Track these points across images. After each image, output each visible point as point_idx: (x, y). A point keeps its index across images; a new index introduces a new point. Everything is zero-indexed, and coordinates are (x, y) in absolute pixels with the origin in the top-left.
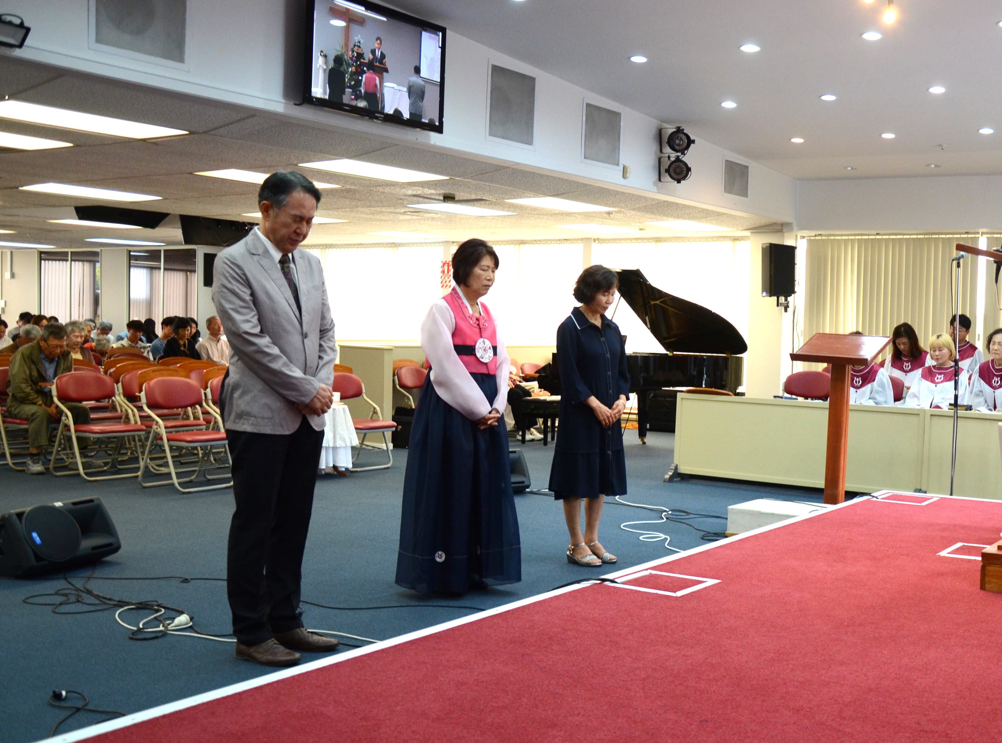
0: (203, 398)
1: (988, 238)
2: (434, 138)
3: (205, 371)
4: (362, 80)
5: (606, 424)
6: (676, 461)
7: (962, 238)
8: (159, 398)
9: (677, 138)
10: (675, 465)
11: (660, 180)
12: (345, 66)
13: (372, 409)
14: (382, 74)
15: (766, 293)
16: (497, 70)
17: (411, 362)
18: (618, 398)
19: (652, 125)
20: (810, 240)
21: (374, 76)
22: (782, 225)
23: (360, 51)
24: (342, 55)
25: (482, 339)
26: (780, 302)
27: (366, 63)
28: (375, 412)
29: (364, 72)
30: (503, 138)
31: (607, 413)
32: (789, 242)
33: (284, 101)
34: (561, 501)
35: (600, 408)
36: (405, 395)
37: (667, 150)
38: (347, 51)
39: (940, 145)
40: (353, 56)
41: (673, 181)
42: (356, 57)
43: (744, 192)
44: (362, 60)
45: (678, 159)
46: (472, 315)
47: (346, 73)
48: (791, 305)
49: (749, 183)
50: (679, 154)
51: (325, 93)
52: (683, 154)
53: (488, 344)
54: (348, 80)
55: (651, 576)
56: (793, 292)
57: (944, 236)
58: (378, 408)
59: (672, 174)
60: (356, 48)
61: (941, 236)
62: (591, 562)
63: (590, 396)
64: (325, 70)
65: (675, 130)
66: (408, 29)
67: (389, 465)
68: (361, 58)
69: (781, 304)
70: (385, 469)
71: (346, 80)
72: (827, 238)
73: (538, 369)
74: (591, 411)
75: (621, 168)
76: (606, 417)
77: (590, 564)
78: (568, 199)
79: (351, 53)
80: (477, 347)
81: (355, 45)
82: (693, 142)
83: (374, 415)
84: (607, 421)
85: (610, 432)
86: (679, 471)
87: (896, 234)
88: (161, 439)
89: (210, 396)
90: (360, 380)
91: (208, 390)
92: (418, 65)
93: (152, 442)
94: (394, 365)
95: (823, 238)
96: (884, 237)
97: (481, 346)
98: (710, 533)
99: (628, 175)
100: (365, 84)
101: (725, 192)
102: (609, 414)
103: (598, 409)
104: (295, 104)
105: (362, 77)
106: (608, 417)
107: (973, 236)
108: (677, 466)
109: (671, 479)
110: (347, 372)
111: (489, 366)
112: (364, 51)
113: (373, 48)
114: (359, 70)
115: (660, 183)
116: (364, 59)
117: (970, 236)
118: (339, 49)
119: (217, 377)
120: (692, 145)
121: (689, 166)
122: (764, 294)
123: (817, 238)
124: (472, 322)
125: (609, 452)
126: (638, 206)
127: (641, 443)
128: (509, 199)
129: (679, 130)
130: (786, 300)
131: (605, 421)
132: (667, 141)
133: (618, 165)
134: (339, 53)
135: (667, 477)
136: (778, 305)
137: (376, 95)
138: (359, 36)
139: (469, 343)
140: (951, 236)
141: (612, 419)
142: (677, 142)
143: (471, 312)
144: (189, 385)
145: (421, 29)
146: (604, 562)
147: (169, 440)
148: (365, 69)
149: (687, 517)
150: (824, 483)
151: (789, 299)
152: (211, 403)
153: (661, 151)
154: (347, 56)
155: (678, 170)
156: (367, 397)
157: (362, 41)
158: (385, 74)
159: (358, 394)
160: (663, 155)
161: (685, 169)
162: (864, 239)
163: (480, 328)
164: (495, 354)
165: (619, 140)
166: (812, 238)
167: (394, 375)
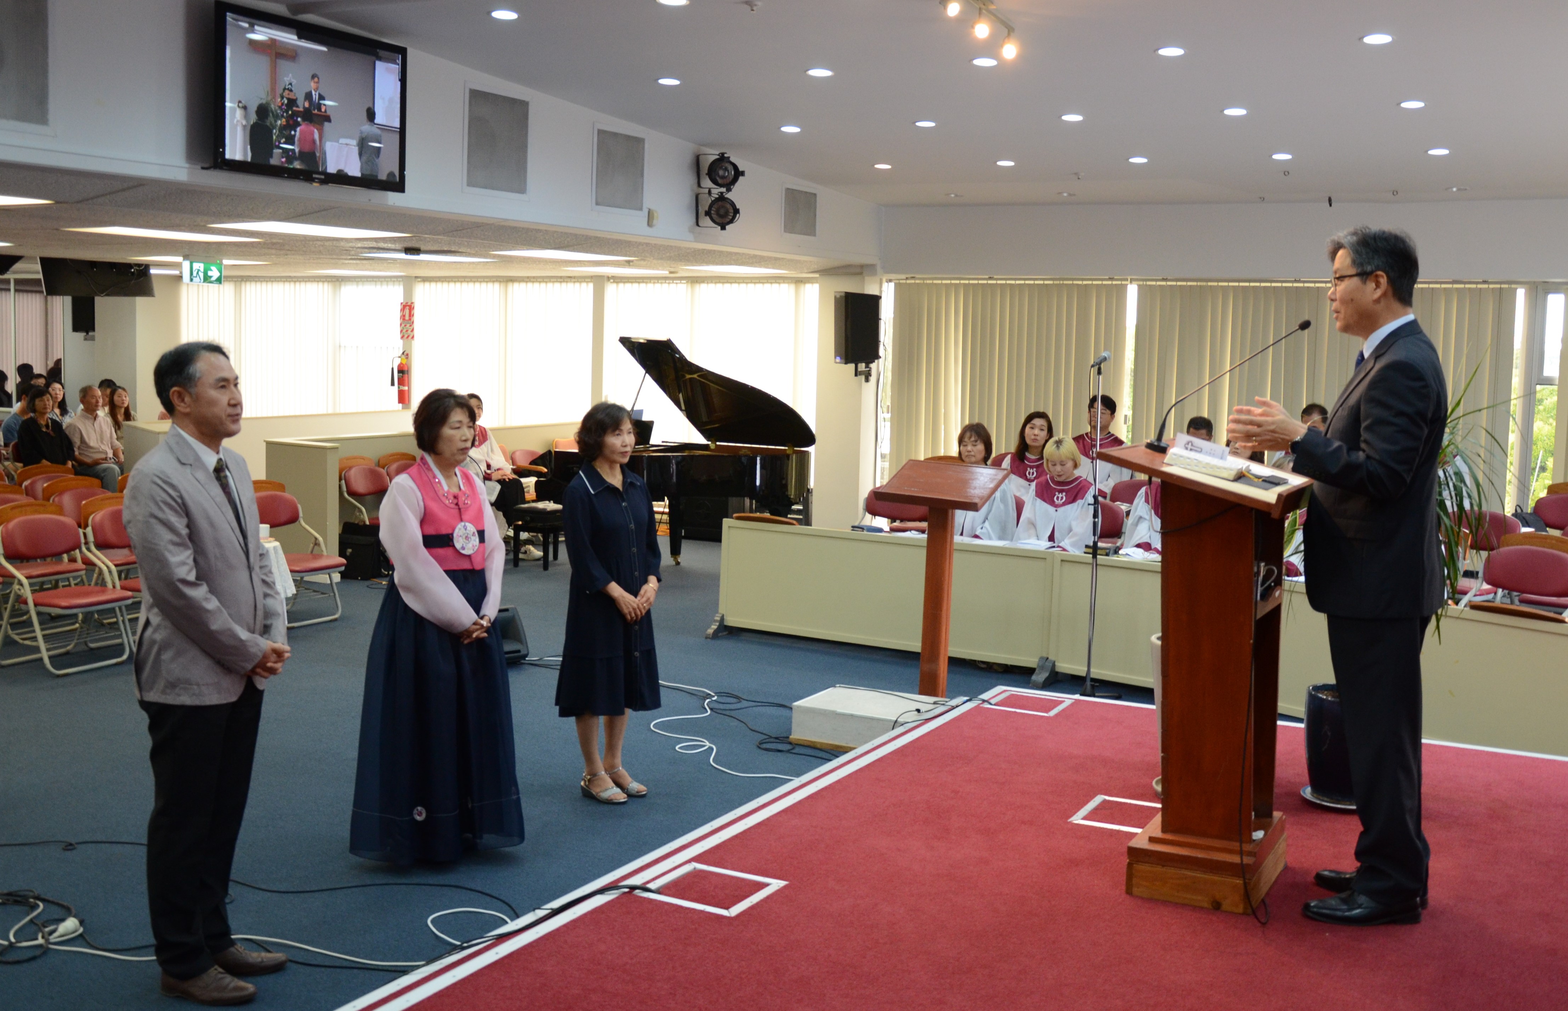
0: (83, 540)
1: (1139, 286)
2: (393, 198)
3: (84, 502)
4: (295, 135)
5: (632, 618)
6: (722, 610)
7: (1105, 285)
8: (22, 547)
9: (721, 168)
10: (721, 616)
11: (698, 225)
12: (271, 119)
13: (313, 540)
14: (322, 125)
15: (841, 359)
16: (477, 96)
17: (363, 458)
18: (646, 581)
19: (687, 150)
20: (900, 283)
21: (312, 128)
22: (862, 266)
23: (292, 96)
24: (268, 104)
25: (463, 524)
26: (859, 370)
27: (301, 112)
28: (316, 543)
29: (298, 124)
30: (485, 187)
31: (633, 604)
32: (871, 289)
33: (187, 165)
34: (573, 719)
35: (623, 597)
36: (356, 507)
37: (707, 183)
38: (274, 97)
39: (1076, 174)
40: (282, 104)
41: (716, 226)
42: (287, 105)
43: (810, 229)
44: (295, 108)
45: (721, 198)
46: (448, 492)
47: (274, 128)
48: (874, 373)
49: (817, 216)
50: (723, 190)
51: (245, 154)
52: (729, 190)
53: (471, 528)
54: (277, 137)
55: (696, 873)
56: (877, 357)
57: (1080, 282)
58: (320, 539)
59: (714, 216)
60: (287, 92)
61: (1075, 282)
62: (613, 797)
63: (609, 582)
64: (244, 127)
65: (718, 157)
66: (356, 59)
67: (336, 616)
68: (294, 106)
69: (861, 373)
70: (331, 621)
71: (274, 137)
72: (922, 282)
73: (535, 457)
74: (612, 602)
75: (645, 212)
76: (631, 610)
77: (611, 800)
78: (575, 251)
79: (279, 100)
80: (455, 535)
81: (285, 89)
82: (742, 173)
83: (316, 547)
84: (633, 615)
85: (637, 627)
86: (726, 623)
87: (1015, 279)
88: (25, 602)
89: (91, 538)
90: (295, 499)
91: (89, 530)
92: (371, 106)
93: (13, 606)
94: (340, 464)
95: (918, 281)
96: (999, 282)
97: (461, 533)
98: (771, 737)
99: (655, 222)
100: (300, 140)
101: (785, 231)
102: (635, 606)
103: (621, 598)
104: (203, 168)
105: (295, 131)
106: (634, 609)
107: (1119, 282)
108: (723, 616)
109: (716, 635)
110: (277, 491)
111: (473, 559)
112: (297, 95)
113: (308, 90)
114: (291, 122)
115: (698, 227)
116: (298, 107)
117: (1114, 283)
118: (263, 95)
119: (102, 509)
120: (741, 178)
121: (738, 207)
122: (838, 360)
123: (908, 282)
124: (447, 502)
125: (637, 654)
126: (668, 254)
127: (674, 563)
128: (493, 251)
129: (723, 159)
130: (867, 366)
131: (630, 615)
132: (706, 172)
133: (641, 209)
134: (264, 102)
135: (710, 631)
136: (856, 375)
137: (314, 154)
138: (290, 75)
139: (444, 531)
140: (1090, 282)
141: (640, 611)
142: (721, 173)
143: (446, 488)
144: (63, 525)
145: (374, 58)
146: (630, 795)
147: (36, 605)
148: (299, 119)
149: (739, 706)
150: (920, 644)
151: (873, 366)
152: (93, 548)
153: (699, 185)
154: (274, 105)
155: (722, 212)
156: (306, 523)
157: (294, 82)
158: (326, 124)
159: (294, 519)
160: (701, 190)
161: (731, 210)
162: (972, 284)
163: (459, 509)
164: (482, 539)
165: (642, 175)
166: (901, 281)
167: (340, 479)
